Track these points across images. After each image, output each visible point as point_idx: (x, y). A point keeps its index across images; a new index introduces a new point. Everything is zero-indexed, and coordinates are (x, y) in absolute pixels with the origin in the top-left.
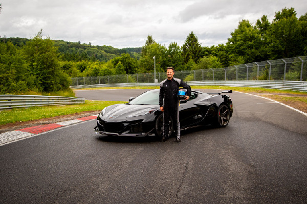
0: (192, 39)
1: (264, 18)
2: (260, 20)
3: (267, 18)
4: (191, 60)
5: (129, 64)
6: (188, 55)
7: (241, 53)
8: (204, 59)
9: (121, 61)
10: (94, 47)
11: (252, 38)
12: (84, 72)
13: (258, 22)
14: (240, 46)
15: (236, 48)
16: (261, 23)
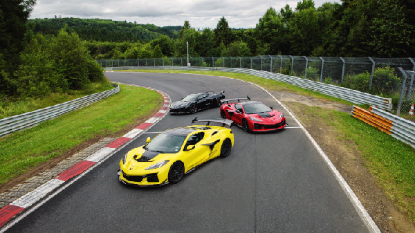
0: (223, 23)
1: (287, 7)
2: (284, 9)
3: (290, 7)
4: (222, 44)
5: (166, 45)
6: (220, 38)
7: (267, 40)
8: (234, 44)
9: (159, 43)
10: (138, 25)
11: (277, 26)
12: (125, 53)
13: (282, 11)
14: (267, 33)
15: (263, 34)
16: (285, 11)
